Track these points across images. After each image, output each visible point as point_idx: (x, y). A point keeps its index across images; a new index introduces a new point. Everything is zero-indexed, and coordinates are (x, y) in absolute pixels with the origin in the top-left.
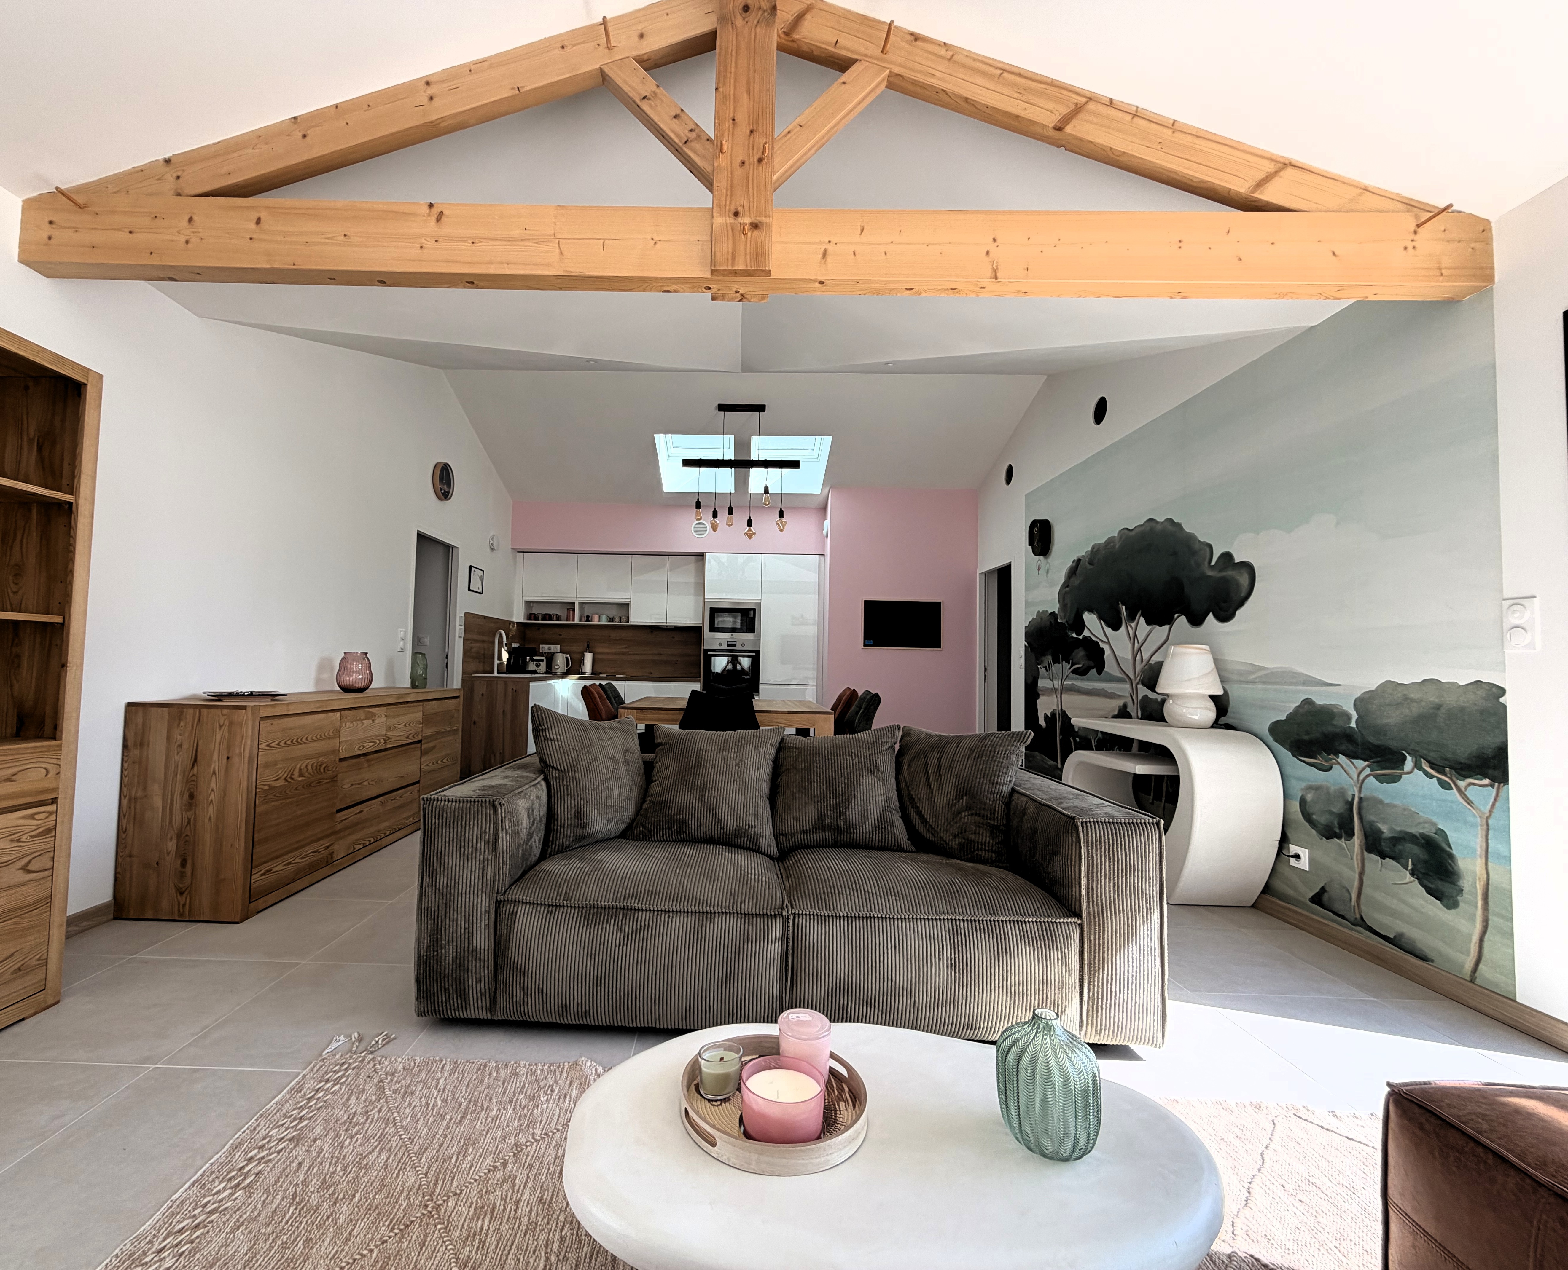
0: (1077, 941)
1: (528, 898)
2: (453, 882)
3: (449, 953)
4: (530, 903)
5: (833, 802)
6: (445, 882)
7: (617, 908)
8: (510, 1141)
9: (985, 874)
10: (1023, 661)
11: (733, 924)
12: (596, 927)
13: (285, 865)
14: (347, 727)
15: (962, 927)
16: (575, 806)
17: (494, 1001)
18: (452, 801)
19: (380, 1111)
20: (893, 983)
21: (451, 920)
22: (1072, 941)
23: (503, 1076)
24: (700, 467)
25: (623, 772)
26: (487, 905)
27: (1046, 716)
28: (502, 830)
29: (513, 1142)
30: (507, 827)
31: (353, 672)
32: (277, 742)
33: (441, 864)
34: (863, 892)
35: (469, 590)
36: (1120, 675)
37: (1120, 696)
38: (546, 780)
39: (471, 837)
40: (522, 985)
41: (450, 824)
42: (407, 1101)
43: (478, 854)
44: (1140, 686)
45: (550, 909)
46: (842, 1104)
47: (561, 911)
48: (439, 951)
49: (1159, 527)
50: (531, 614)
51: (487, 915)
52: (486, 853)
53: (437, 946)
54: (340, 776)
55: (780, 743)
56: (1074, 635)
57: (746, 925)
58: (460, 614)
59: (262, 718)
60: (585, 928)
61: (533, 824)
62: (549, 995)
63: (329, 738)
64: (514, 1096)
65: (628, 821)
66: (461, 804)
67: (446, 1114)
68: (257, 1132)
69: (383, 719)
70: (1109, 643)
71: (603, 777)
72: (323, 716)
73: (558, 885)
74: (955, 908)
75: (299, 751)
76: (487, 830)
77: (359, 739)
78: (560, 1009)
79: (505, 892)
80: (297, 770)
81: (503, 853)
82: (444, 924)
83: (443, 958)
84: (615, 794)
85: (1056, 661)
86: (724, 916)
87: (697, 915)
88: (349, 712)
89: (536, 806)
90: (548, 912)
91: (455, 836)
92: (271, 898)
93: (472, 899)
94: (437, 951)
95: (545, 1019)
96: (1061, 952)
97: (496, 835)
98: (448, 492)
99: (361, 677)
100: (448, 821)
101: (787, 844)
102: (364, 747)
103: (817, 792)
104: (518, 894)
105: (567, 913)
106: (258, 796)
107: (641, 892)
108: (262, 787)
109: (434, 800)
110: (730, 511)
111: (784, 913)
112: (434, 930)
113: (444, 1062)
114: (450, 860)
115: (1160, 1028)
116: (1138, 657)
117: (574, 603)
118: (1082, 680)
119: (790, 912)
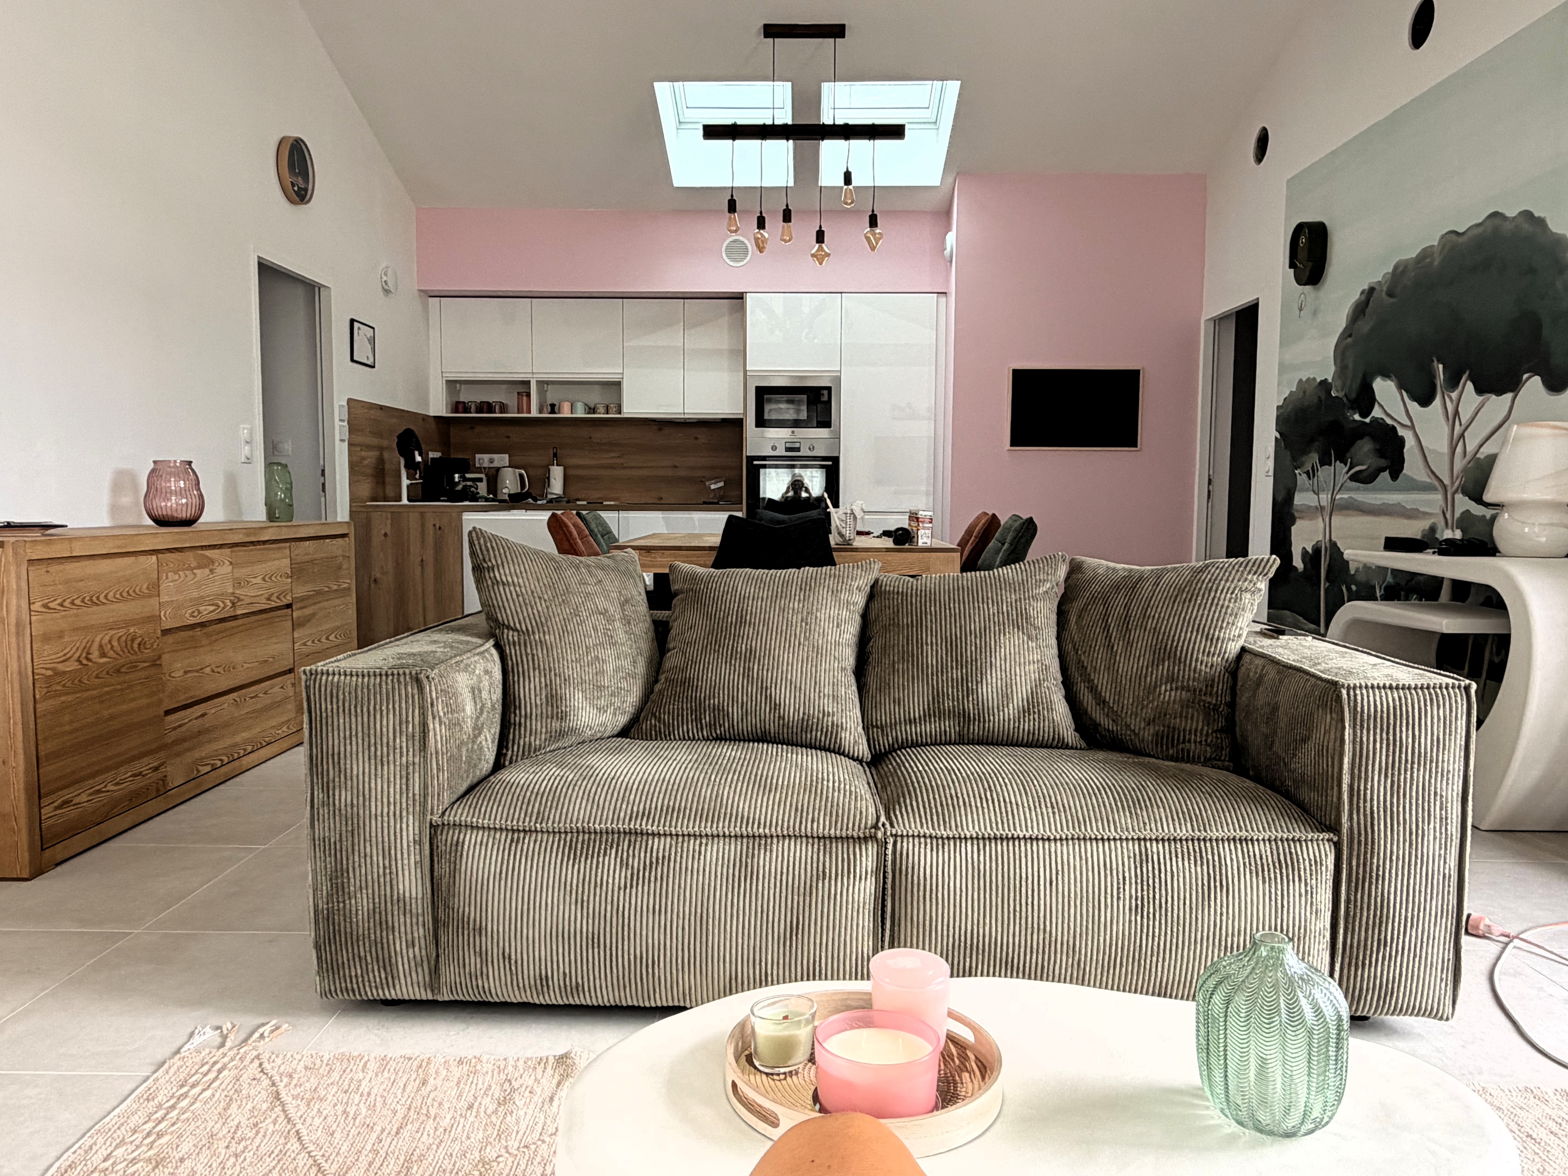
0: (1331, 867)
1: (480, 821)
2: (361, 798)
3: (362, 904)
4: (484, 828)
5: (957, 674)
6: (349, 799)
7: (619, 832)
8: (472, 1157)
9: (1191, 774)
10: (1270, 464)
11: (801, 852)
12: (589, 862)
13: (90, 795)
14: (170, 579)
15: (1155, 850)
16: (546, 685)
17: (435, 971)
18: (351, 675)
19: (275, 1122)
20: (1047, 936)
21: (362, 855)
22: (1324, 868)
23: (458, 1075)
24: (734, 139)
25: (621, 635)
26: (417, 832)
27: (1305, 552)
28: (434, 718)
29: (478, 1158)
30: (442, 714)
31: (171, 493)
32: (59, 601)
33: (340, 771)
34: (1002, 804)
35: (352, 360)
36: (1428, 480)
37: (1425, 514)
38: (498, 646)
39: (385, 730)
40: (478, 949)
41: (350, 710)
42: (315, 1110)
43: (398, 756)
44: (1459, 496)
45: (516, 835)
46: (966, 1075)
47: (533, 838)
48: (347, 902)
49: (1508, 226)
50: (458, 403)
51: (417, 847)
52: (411, 754)
53: (343, 895)
54: (165, 657)
55: (872, 587)
56: (1357, 417)
57: (821, 853)
58: (339, 403)
59: (31, 562)
60: (571, 862)
61: (481, 712)
62: (519, 962)
63: (144, 597)
64: (476, 1098)
65: (631, 710)
66: (366, 679)
67: (374, 1124)
68: (93, 1151)
69: (227, 568)
70: (1412, 427)
71: (590, 642)
72: (130, 560)
73: (526, 800)
74: (1144, 823)
75: (97, 615)
76: (410, 719)
77: (191, 600)
78: (538, 982)
79: (443, 813)
80: (96, 645)
81: (437, 753)
82: (351, 862)
83: (354, 912)
84: (610, 667)
85: (1325, 461)
86: (787, 841)
87: (745, 840)
88: (172, 555)
89: (485, 683)
90: (512, 841)
91: (360, 728)
92: (77, 842)
93: (392, 823)
94: (344, 902)
95: (516, 997)
96: (1306, 885)
97: (424, 726)
98: (306, 190)
99: (184, 501)
100: (347, 705)
101: (884, 742)
102: (199, 613)
103: (931, 660)
104: (465, 815)
105: (541, 841)
106: (37, 685)
107: (656, 808)
108: (43, 671)
109: (322, 674)
110: (787, 216)
111: (880, 835)
112: (336, 871)
113: (366, 1058)
114: (355, 767)
115: (1450, 993)
116: (1459, 449)
117: (527, 383)
118: (1365, 490)
119: (889, 834)
